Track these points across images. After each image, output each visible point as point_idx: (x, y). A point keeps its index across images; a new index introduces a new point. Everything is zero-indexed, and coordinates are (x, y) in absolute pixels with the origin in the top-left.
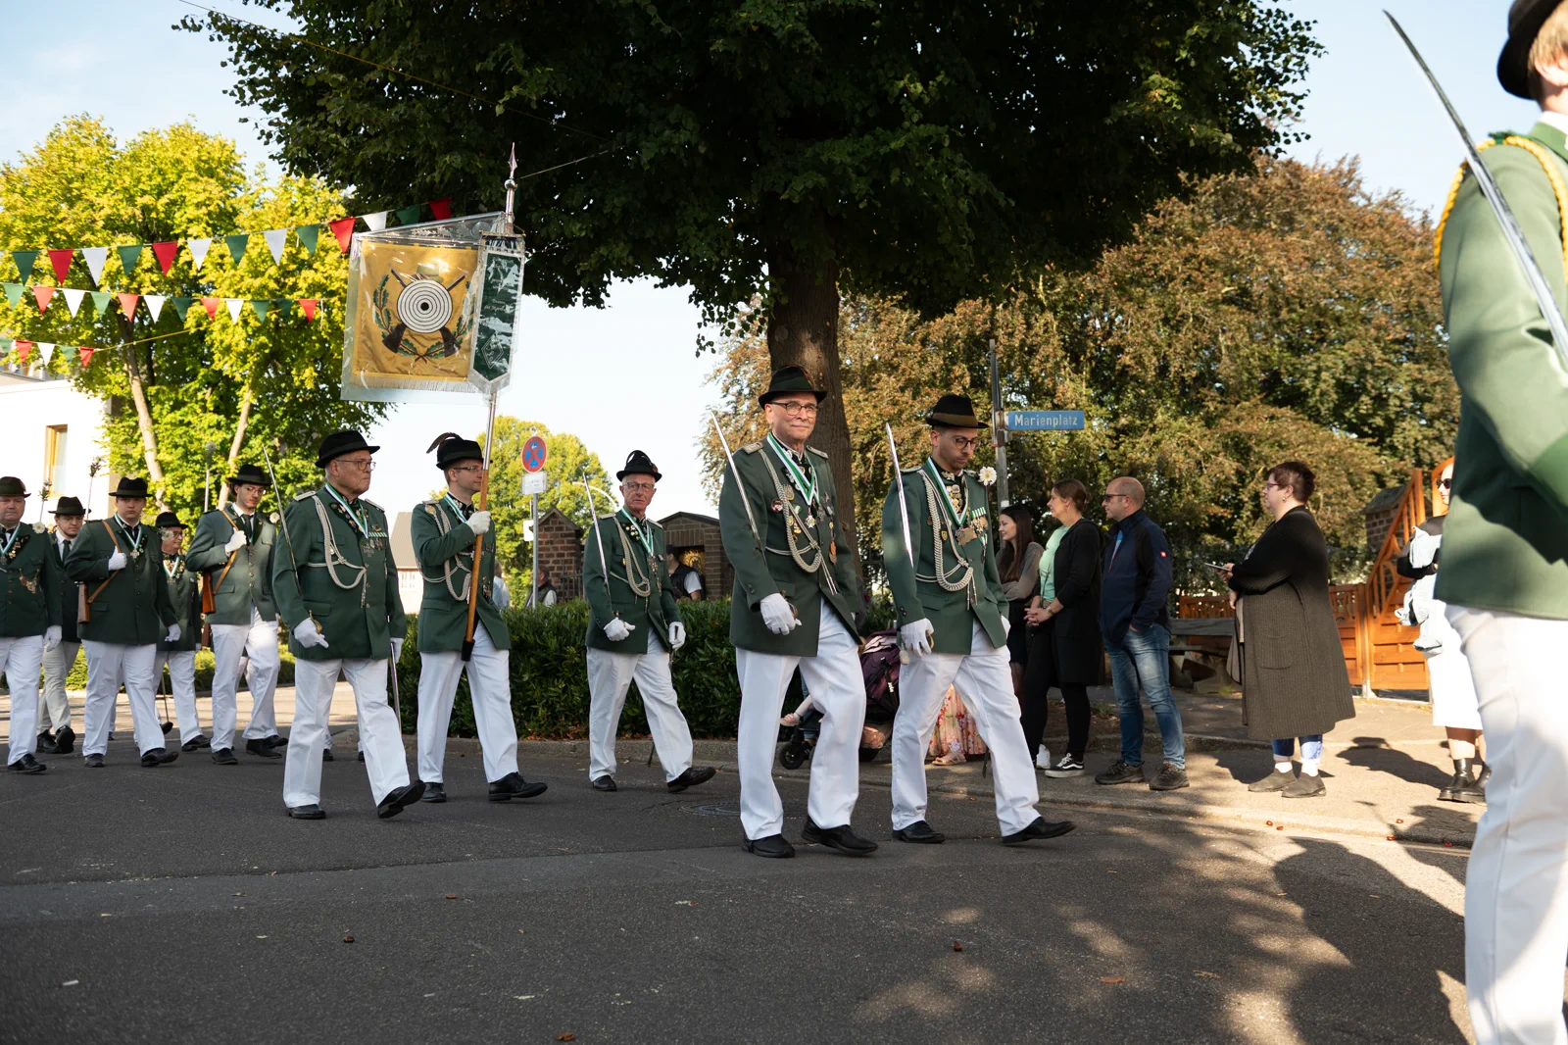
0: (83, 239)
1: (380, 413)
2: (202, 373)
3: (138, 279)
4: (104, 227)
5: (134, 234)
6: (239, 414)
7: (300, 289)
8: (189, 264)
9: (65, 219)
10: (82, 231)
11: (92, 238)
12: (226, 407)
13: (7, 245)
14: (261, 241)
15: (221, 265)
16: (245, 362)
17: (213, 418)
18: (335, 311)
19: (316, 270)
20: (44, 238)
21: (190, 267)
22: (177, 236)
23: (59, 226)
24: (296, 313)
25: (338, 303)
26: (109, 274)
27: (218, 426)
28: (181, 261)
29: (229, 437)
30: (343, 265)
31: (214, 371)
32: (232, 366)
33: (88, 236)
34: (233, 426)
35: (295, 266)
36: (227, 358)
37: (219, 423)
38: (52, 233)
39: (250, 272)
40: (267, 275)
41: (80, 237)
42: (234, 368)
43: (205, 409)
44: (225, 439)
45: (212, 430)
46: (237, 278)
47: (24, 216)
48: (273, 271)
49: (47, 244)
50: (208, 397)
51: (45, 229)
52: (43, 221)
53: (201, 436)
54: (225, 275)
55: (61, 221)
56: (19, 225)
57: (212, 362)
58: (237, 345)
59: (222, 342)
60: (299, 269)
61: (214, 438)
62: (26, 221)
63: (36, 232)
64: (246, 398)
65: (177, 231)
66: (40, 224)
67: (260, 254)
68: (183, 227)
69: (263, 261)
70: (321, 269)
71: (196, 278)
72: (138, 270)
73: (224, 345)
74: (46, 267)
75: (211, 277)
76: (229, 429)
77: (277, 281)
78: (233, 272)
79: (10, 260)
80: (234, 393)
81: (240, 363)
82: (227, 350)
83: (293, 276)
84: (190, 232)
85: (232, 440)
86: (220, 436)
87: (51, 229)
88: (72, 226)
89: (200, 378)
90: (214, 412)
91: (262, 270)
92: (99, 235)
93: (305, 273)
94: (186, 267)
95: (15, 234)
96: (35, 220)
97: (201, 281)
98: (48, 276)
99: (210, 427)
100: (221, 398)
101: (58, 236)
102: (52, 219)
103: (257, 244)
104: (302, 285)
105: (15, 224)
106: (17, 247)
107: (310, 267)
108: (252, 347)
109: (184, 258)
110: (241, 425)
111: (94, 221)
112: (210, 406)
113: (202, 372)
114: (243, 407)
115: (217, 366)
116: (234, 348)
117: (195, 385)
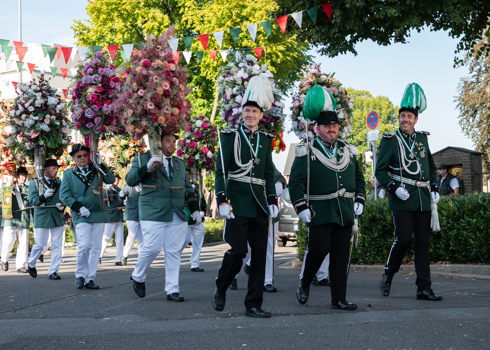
0: (135, 12)
1: (285, 94)
2: (194, 79)
3: (162, 31)
4: (144, 5)
5: (159, 8)
6: (214, 99)
7: (242, 32)
8: (187, 21)
9: (126, 3)
10: (134, 8)
11: (139, 12)
12: (208, 95)
13: (99, 19)
14: (222, 8)
15: (203, 21)
16: (216, 72)
17: (201, 101)
18: (261, 42)
19: (250, 21)
20: (116, 14)
21: (187, 24)
22: (180, 7)
23: (123, 7)
24: (241, 45)
25: (262, 38)
26: (148, 30)
27: (204, 105)
28: (183, 20)
29: (210, 111)
30: (264, 18)
31: (201, 77)
32: (210, 74)
33: (137, 11)
34: (211, 105)
35: (238, 20)
36: (207, 70)
37: (204, 104)
38: (120, 10)
39: (217, 24)
40: (226, 25)
41: (133, 12)
42: (212, 75)
43: (197, 97)
44: (207, 112)
45: (201, 108)
46: (211, 28)
47: (107, 3)
48: (229, 23)
49: (117, 17)
50: (197, 90)
51: (116, 9)
52: (115, 5)
53: (196, 111)
54: (205, 27)
55: (124, 4)
56: (104, 8)
57: (199, 72)
58: (213, 63)
59: (205, 62)
60: (242, 21)
61: (202, 112)
62: (108, 6)
63: (112, 10)
64: (217, 90)
65: (180, 5)
66: (114, 6)
67: (222, 15)
68: (183, 3)
69: (223, 18)
70: (253, 20)
71: (190, 28)
72: (162, 27)
73: (206, 63)
74: (118, 29)
75: (198, 28)
76: (209, 106)
77: (231, 28)
78: (209, 25)
79: (100, 25)
80: (211, 88)
81: (214, 72)
82: (208, 66)
83: (239, 25)
84: (186, 4)
85: (211, 112)
86: (204, 111)
87: (119, 9)
88: (129, 6)
89: (194, 80)
90: (201, 98)
91: (223, 23)
92: (143, 10)
93: (245, 23)
94: (184, 23)
95: (102, 12)
96: (112, 5)
97: (193, 31)
98: (119, 33)
99: (200, 106)
100: (204, 91)
101: (123, 12)
102: (119, 3)
103: (220, 9)
104: (243, 29)
105: (102, 7)
106: (104, 19)
107: (247, 19)
108: (219, 64)
109: (184, 18)
110: (215, 104)
111: (139, 3)
112: (199, 94)
113: (195, 77)
114: (216, 94)
115: (203, 74)
116: (211, 65)
117: (192, 84)
